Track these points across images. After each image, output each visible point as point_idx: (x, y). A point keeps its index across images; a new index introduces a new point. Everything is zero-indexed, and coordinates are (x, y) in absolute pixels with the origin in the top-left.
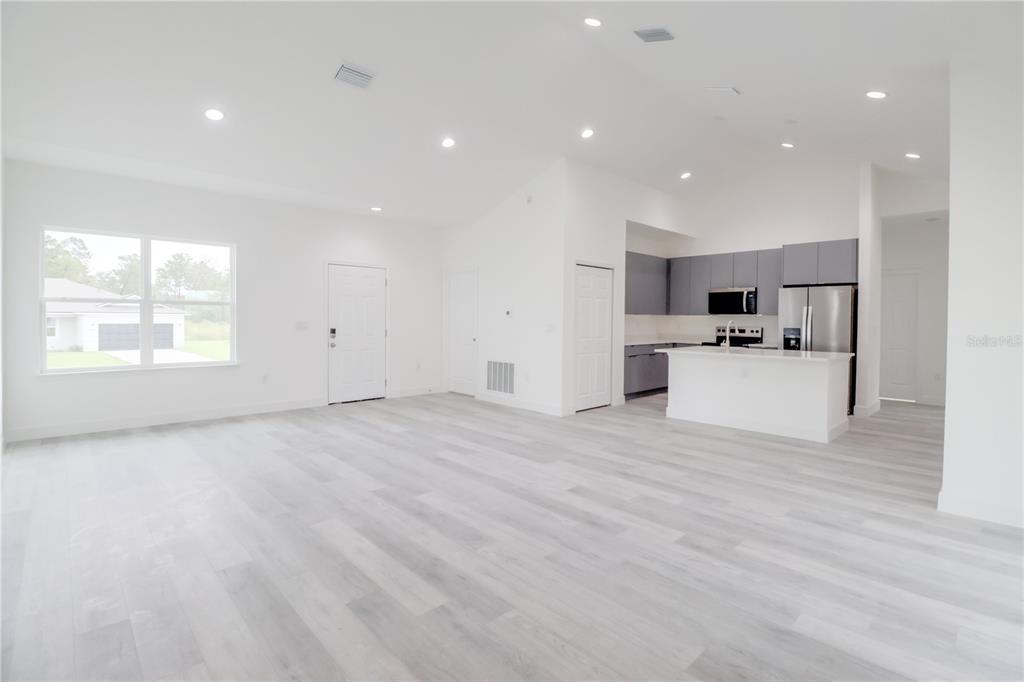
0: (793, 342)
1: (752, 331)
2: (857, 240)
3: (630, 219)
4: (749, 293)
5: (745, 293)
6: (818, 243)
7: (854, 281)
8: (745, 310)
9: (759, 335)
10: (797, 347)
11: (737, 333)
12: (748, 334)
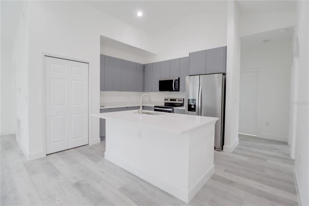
0: (193, 107)
1: (179, 100)
2: (226, 47)
3: (101, 35)
4: (176, 80)
5: (174, 80)
6: (206, 50)
7: (224, 72)
8: (174, 90)
9: (182, 102)
10: (194, 110)
11: (169, 101)
12: (177, 102)
